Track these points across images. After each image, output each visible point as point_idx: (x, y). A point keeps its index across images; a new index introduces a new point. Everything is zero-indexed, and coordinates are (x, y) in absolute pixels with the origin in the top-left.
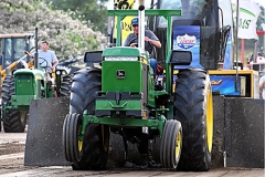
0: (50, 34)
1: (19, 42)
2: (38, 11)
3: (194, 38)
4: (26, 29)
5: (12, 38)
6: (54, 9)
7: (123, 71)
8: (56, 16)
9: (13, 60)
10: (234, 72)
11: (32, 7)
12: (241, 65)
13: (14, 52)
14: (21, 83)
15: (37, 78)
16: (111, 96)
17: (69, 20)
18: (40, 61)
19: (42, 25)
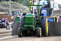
0: (23, 10)
1: (17, 12)
2: (21, 6)
3: (46, 10)
4: (18, 9)
5: (16, 11)
6: (23, 5)
7: (29, 19)
8: (24, 7)
9: (16, 15)
10: (53, 17)
11: (19, 5)
12: (58, 16)
13: (16, 13)
14: (17, 19)
15: (20, 18)
16: (27, 24)
17: (26, 7)
18: (21, 15)
19: (21, 8)
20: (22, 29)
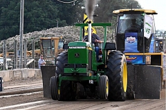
20: (60, 81)
